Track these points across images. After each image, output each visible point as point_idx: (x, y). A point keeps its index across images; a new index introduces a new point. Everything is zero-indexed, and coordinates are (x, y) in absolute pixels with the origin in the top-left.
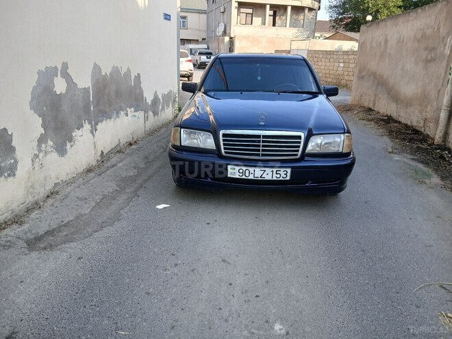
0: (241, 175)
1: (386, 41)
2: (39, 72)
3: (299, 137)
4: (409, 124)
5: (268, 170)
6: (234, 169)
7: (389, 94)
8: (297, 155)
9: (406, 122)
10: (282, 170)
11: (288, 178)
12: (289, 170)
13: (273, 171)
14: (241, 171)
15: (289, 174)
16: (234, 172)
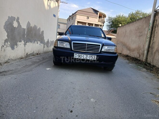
0: (79, 57)
1: (126, 31)
2: (9, 17)
3: (100, 45)
4: (134, 57)
5: (89, 56)
6: (76, 55)
7: (127, 48)
8: (98, 51)
9: (133, 57)
10: (93, 56)
11: (95, 59)
12: (96, 56)
13: (90, 56)
14: (79, 56)
15: (96, 58)
16: (76, 56)
